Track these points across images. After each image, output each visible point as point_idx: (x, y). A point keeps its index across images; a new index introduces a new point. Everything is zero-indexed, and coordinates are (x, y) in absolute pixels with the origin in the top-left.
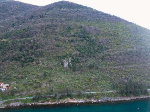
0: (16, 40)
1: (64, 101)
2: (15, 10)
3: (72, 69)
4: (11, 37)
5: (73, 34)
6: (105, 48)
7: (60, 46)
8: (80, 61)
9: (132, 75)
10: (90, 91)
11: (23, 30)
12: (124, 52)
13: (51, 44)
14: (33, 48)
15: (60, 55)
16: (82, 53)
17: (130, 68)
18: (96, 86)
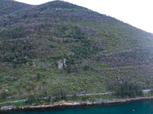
0: (8, 40)
1: (59, 103)
2: (7, 8)
3: (66, 71)
4: (2, 37)
5: (67, 34)
6: (100, 49)
7: (55, 47)
8: (75, 63)
9: (127, 76)
10: (85, 93)
11: (16, 29)
12: (119, 53)
13: (45, 44)
14: (26, 49)
15: (54, 56)
16: (77, 54)
17: (125, 70)
18: (91, 88)
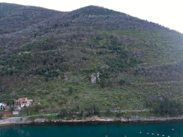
0: (40, 52)
1: (91, 119)
2: (36, 17)
3: (100, 85)
4: (33, 49)
5: (102, 45)
6: (139, 62)
7: (88, 59)
8: (110, 76)
9: (169, 92)
10: (119, 110)
11: (47, 41)
12: (161, 66)
13: (77, 56)
14: (58, 61)
15: (87, 69)
16: (112, 67)
17: (167, 85)
18: (126, 104)
